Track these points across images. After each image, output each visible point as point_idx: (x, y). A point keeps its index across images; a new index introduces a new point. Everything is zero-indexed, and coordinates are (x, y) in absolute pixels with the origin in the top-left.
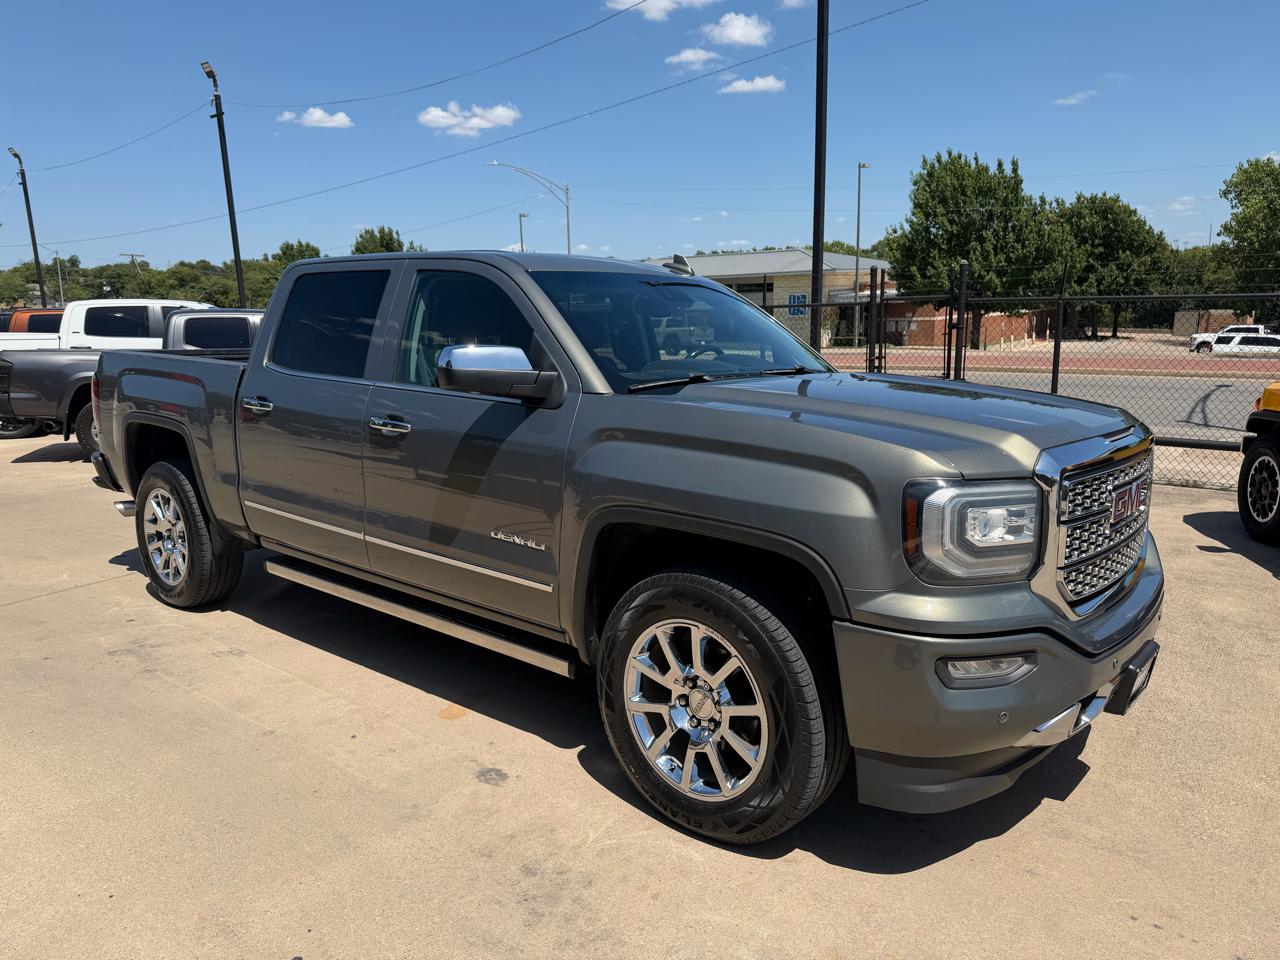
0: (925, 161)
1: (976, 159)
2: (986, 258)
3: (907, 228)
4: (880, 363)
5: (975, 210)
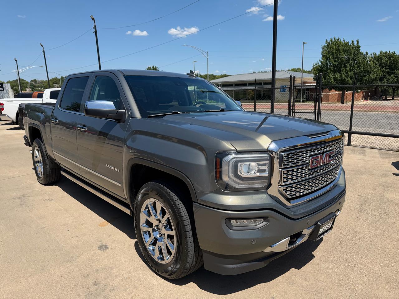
0: (327, 41)
1: (344, 40)
2: (347, 73)
4: (293, 108)
5: (344, 57)
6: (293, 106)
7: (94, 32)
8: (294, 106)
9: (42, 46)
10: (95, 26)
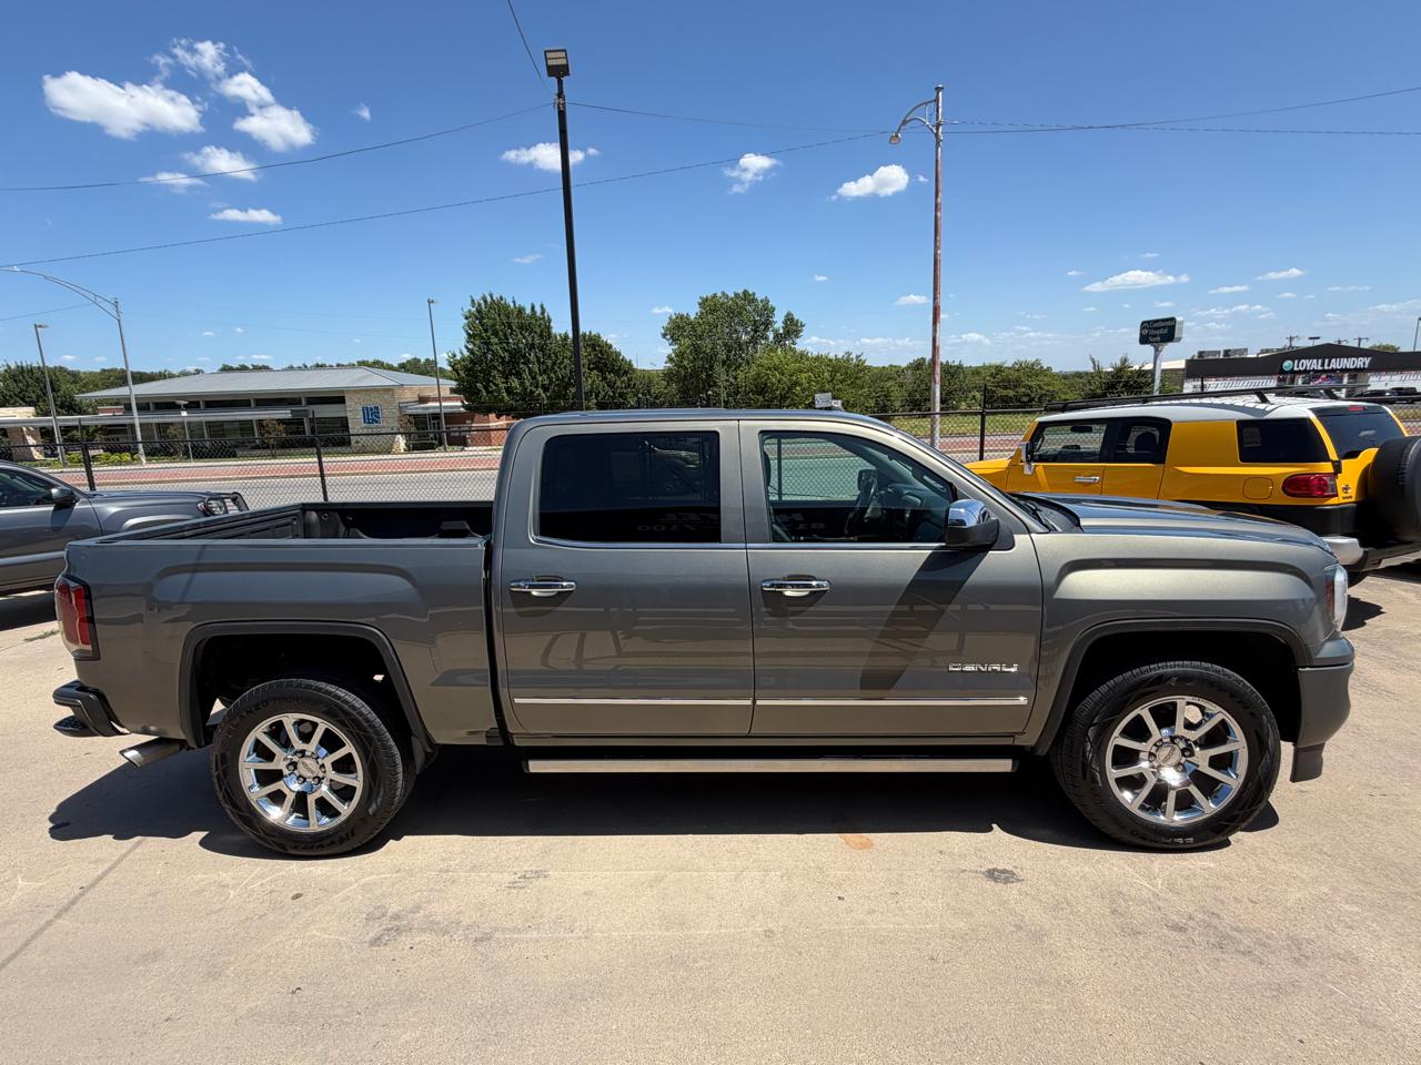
0: (473, 301)
1: (514, 302)
3: (466, 353)
5: (519, 341)
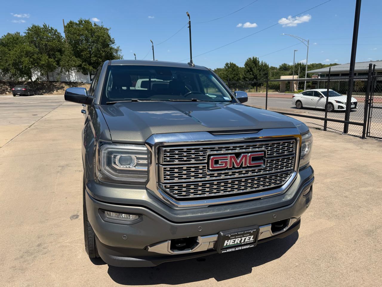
6: (370, 100)
7: (188, 27)
8: (372, 100)
9: (152, 42)
10: (190, 22)
